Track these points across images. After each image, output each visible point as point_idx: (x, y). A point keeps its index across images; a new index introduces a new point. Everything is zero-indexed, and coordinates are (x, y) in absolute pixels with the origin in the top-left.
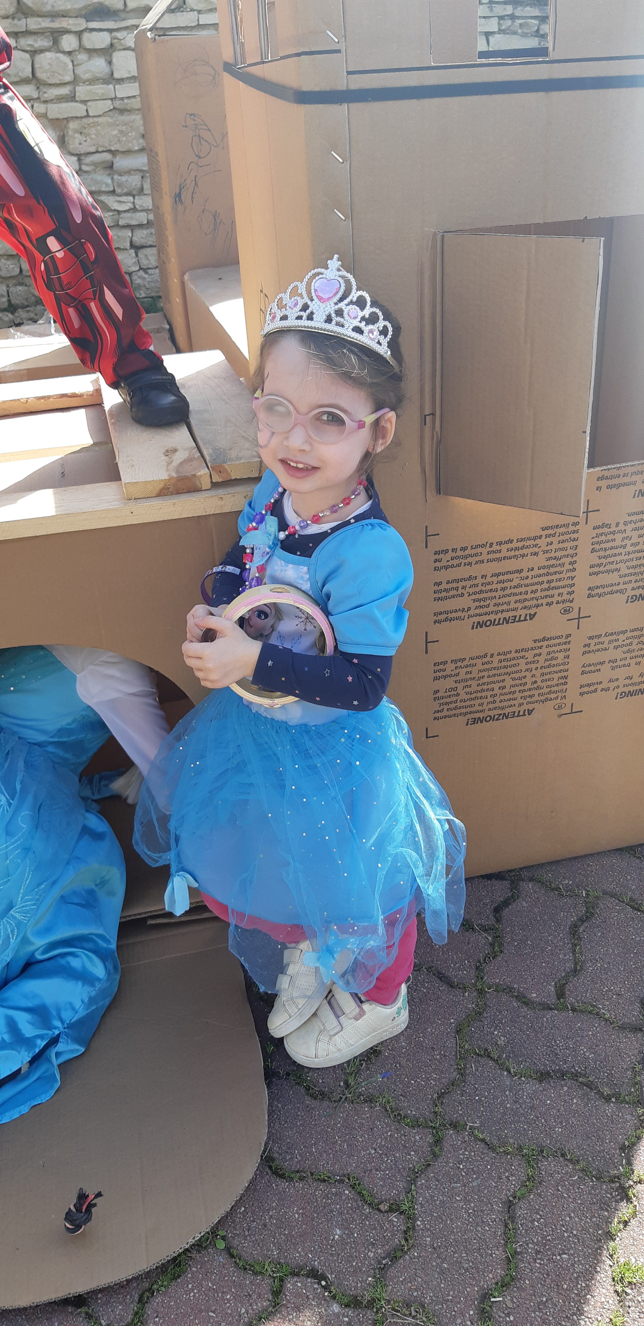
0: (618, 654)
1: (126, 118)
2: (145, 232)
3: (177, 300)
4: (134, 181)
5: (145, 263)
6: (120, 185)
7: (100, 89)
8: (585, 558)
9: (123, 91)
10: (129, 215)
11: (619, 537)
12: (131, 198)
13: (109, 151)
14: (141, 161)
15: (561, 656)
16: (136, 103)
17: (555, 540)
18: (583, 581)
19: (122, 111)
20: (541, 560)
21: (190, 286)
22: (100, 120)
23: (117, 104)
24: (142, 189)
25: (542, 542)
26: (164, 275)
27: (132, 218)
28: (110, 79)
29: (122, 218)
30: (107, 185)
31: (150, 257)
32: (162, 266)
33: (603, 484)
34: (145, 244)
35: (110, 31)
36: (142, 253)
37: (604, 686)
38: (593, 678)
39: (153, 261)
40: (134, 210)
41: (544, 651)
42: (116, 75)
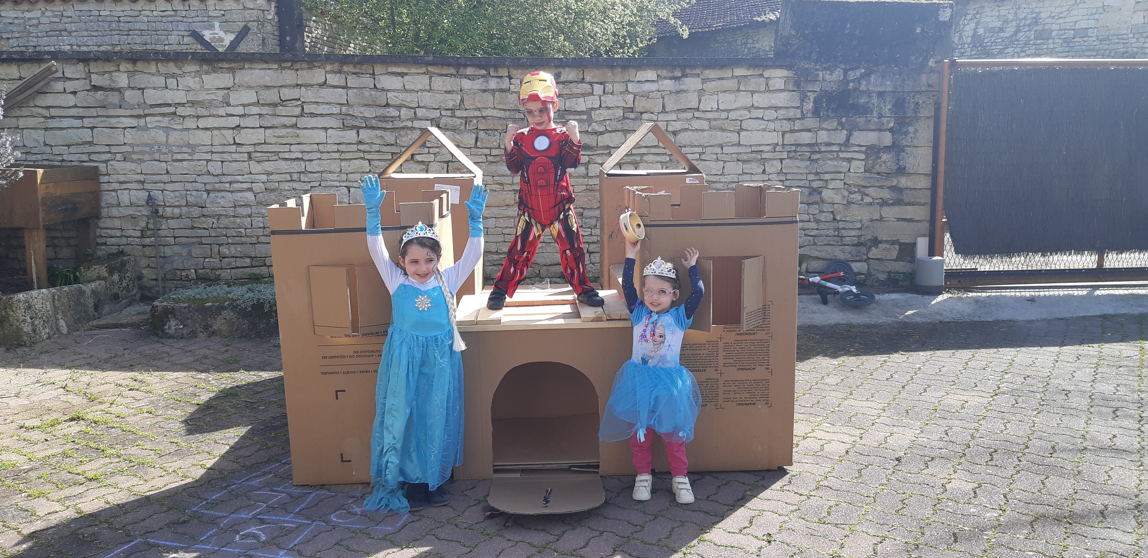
0: (736, 388)
1: (592, 193)
3: (606, 276)
4: (593, 222)
5: (593, 260)
6: (585, 223)
7: (581, 180)
8: (722, 354)
9: (591, 182)
11: (732, 347)
12: (590, 230)
13: (582, 208)
14: (597, 213)
15: (715, 386)
16: (598, 187)
17: (711, 346)
18: (721, 362)
19: (590, 191)
20: (706, 352)
21: (612, 271)
22: (579, 194)
23: (588, 187)
24: (596, 226)
25: (707, 346)
26: (602, 266)
27: (589, 239)
28: (587, 176)
31: (596, 258)
32: (601, 262)
33: (725, 330)
35: (589, 155)
36: (592, 256)
37: (732, 399)
38: (728, 396)
39: (598, 260)
40: (591, 235)
41: (710, 383)
42: (589, 175)
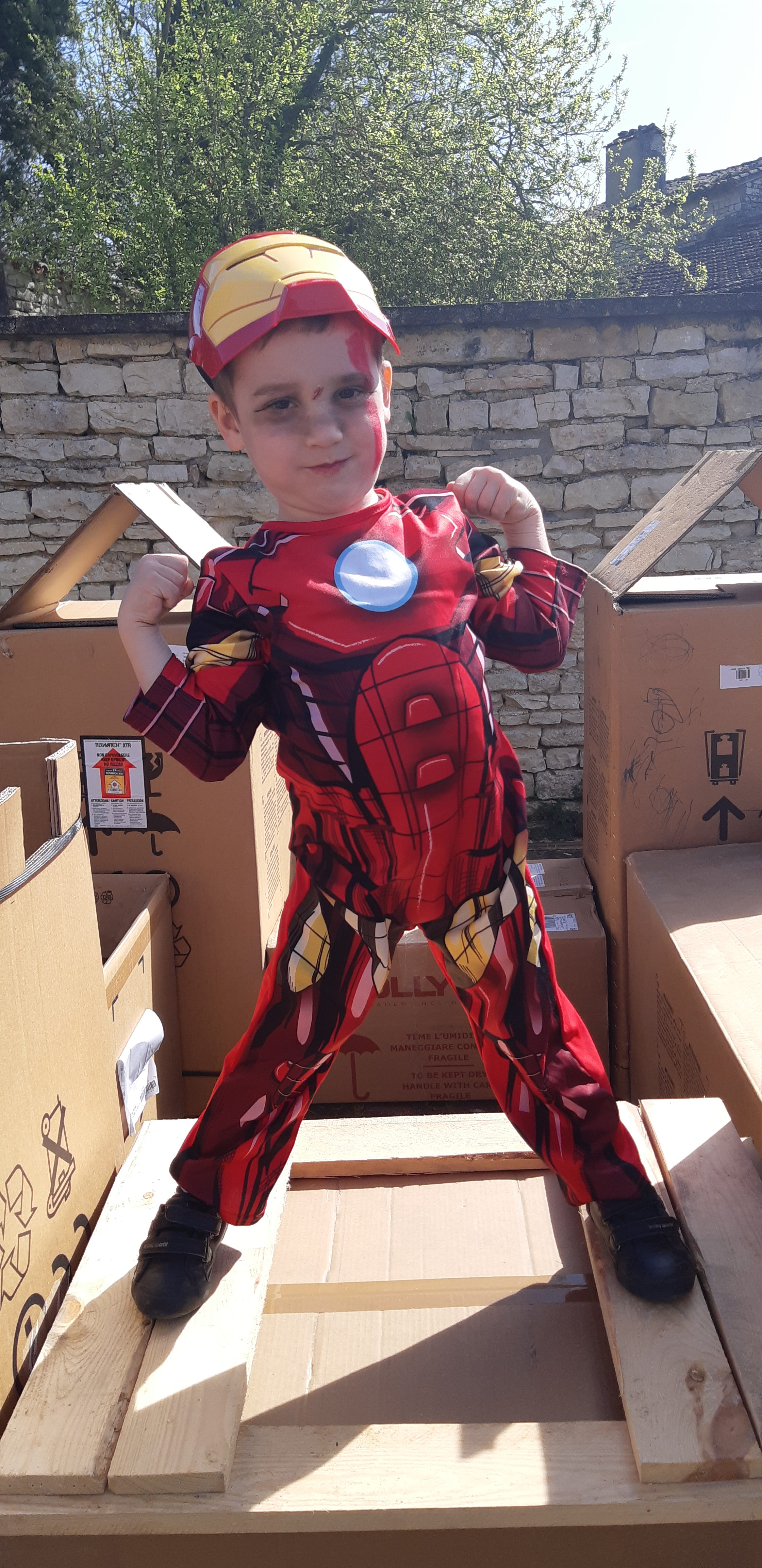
2: (557, 732)
3: (610, 869)
10: (541, 714)
12: (546, 698)
21: (634, 876)
29: (532, 717)
30: (521, 684)
34: (555, 745)
